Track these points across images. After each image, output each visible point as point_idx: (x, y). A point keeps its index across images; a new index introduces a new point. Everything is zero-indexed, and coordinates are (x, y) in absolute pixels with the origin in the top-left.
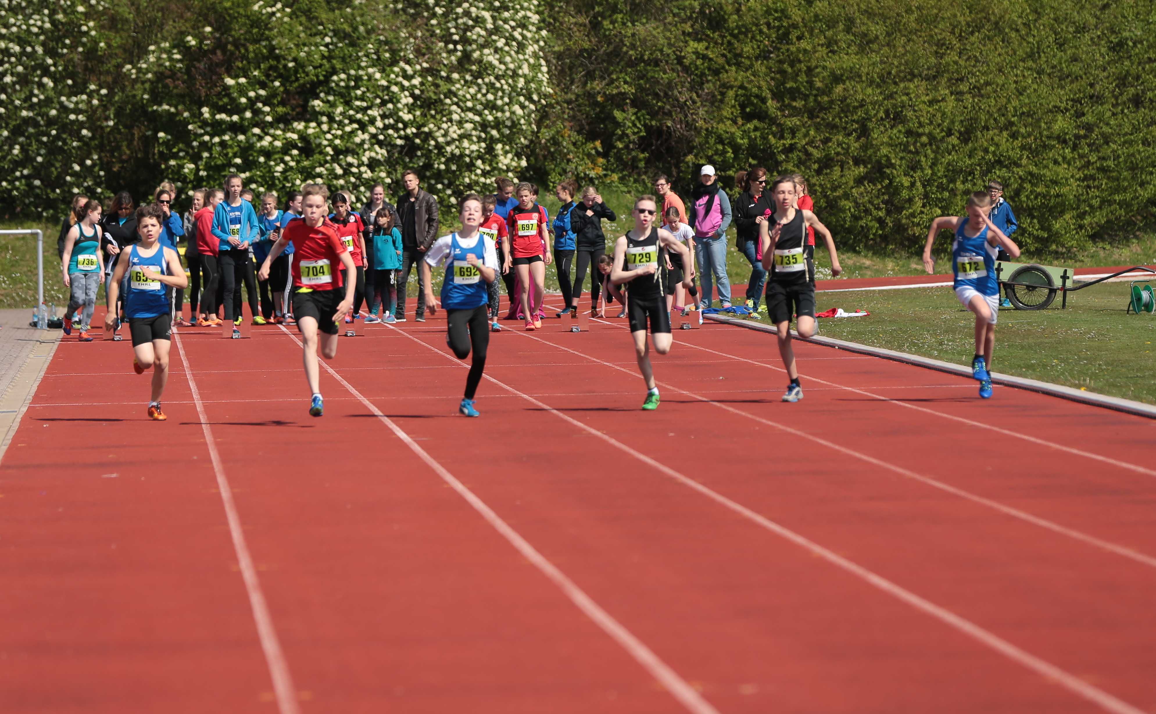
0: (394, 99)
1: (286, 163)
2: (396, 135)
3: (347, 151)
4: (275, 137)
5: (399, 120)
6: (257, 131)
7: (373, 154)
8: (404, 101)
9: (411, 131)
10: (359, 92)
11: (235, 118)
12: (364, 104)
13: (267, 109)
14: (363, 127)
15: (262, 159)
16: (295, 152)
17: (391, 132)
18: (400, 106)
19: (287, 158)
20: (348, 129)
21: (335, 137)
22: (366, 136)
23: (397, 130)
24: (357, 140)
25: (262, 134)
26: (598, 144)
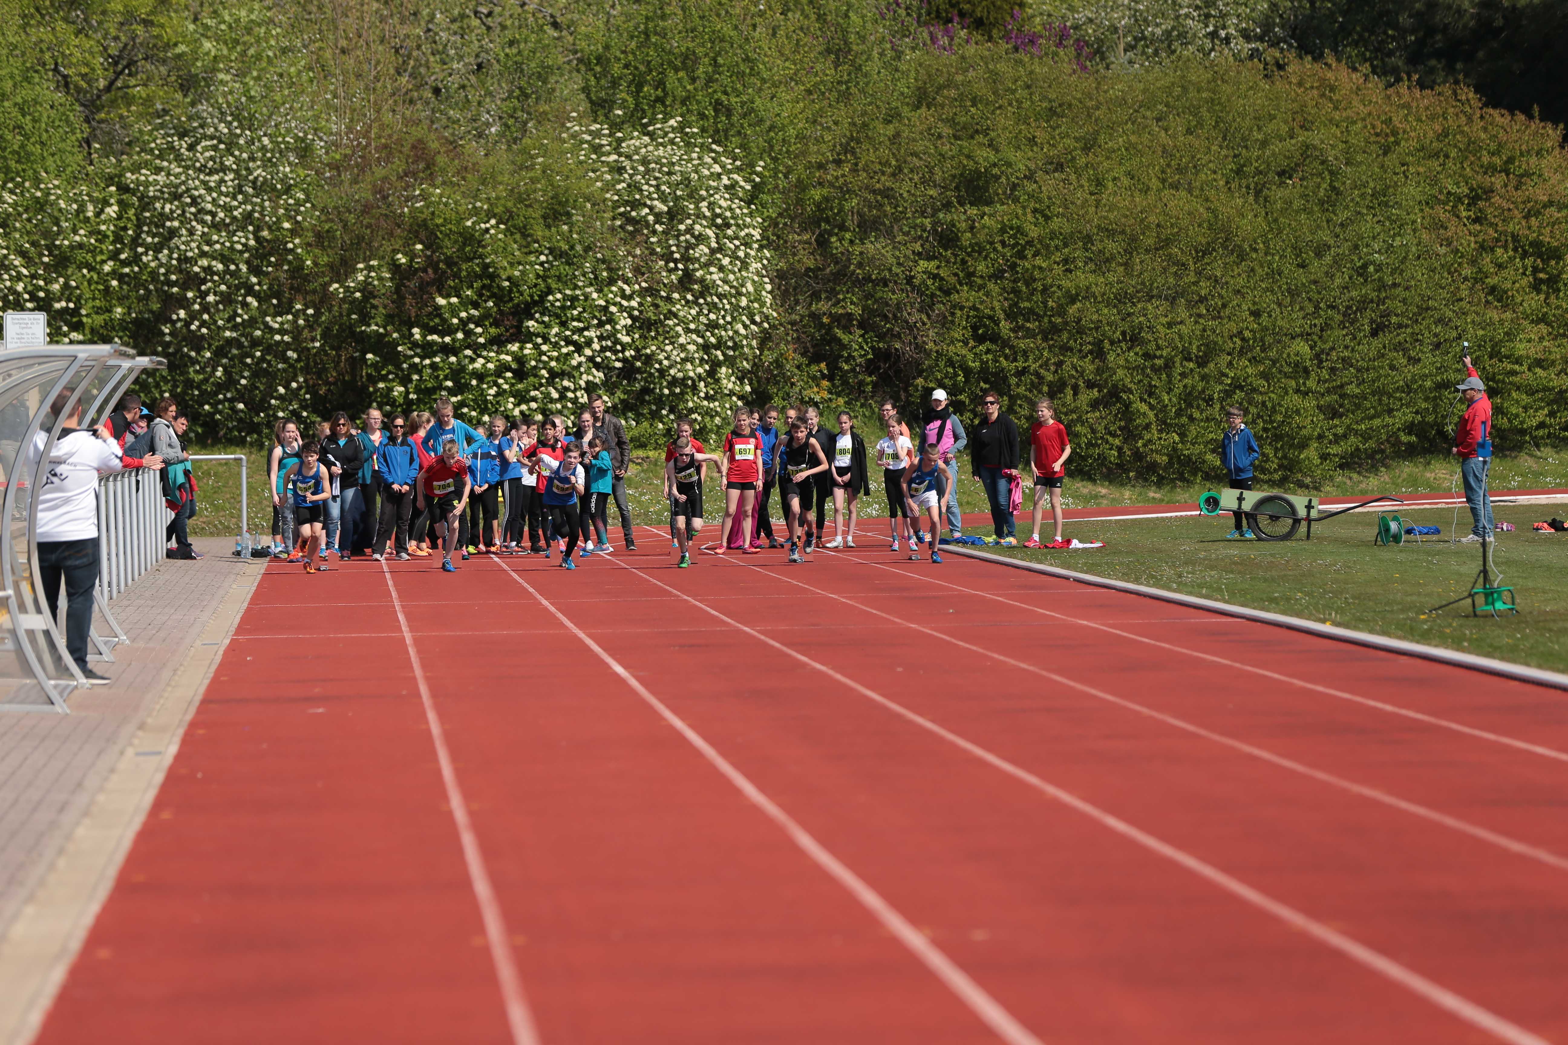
0: (611, 321)
1: (499, 386)
2: (614, 358)
3: (562, 374)
4: (488, 360)
5: (617, 342)
6: (468, 352)
7: (591, 378)
8: (623, 322)
9: (629, 353)
10: (575, 312)
11: (447, 339)
12: (581, 325)
13: (479, 330)
15: (474, 382)
16: (509, 375)
17: (608, 354)
18: (618, 327)
19: (501, 381)
20: (564, 350)
21: (551, 359)
22: (583, 359)
23: (615, 352)
24: (574, 363)
25: (474, 356)
26: (823, 366)
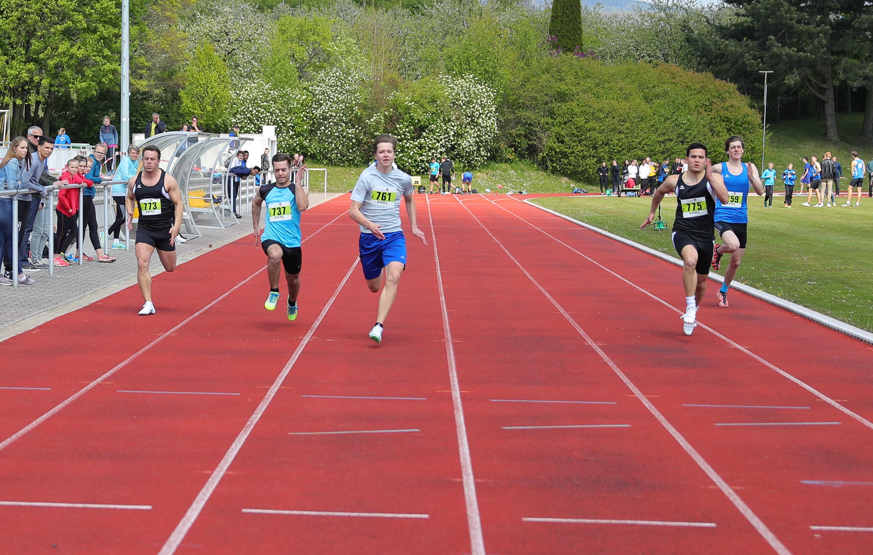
0: (448, 133)
3: (433, 149)
4: (411, 143)
7: (441, 150)
9: (453, 143)
10: (437, 131)
14: (438, 142)
16: (417, 148)
17: (447, 143)
18: (450, 135)
22: (439, 144)
25: (407, 142)
26: (513, 149)
